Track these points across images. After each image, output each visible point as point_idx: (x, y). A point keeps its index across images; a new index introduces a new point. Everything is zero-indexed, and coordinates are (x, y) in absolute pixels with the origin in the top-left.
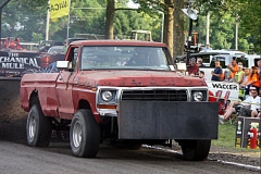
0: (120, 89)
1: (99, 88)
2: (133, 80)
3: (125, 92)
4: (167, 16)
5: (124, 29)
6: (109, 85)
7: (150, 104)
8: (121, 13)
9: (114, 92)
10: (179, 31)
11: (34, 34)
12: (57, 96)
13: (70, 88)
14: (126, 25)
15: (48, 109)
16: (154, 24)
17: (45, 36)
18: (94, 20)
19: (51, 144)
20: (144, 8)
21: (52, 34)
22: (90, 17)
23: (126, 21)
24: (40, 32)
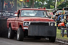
0: (30, 22)
1: (24, 21)
2: (34, 19)
3: (31, 23)
6: (27, 21)
7: (37, 26)
9: (28, 23)
11: (51, 6)
12: (15, 24)
13: (18, 22)
15: (13, 28)
17: (55, 7)
19: (14, 38)
21: (58, 6)
24: (53, 5)
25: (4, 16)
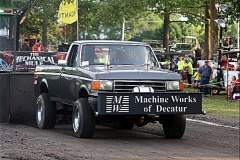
4: (207, 26)
5: (178, 36)
8: (176, 25)
10: (214, 36)
14: (180, 33)
16: (200, 32)
18: (156, 30)
20: (191, 20)
22: (154, 28)
23: (179, 30)
25: (28, 66)
